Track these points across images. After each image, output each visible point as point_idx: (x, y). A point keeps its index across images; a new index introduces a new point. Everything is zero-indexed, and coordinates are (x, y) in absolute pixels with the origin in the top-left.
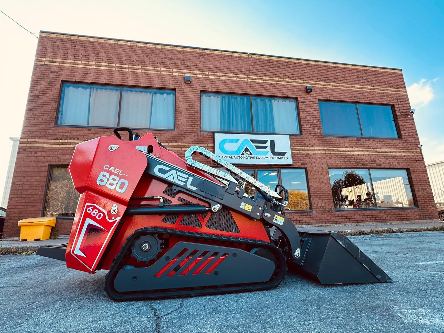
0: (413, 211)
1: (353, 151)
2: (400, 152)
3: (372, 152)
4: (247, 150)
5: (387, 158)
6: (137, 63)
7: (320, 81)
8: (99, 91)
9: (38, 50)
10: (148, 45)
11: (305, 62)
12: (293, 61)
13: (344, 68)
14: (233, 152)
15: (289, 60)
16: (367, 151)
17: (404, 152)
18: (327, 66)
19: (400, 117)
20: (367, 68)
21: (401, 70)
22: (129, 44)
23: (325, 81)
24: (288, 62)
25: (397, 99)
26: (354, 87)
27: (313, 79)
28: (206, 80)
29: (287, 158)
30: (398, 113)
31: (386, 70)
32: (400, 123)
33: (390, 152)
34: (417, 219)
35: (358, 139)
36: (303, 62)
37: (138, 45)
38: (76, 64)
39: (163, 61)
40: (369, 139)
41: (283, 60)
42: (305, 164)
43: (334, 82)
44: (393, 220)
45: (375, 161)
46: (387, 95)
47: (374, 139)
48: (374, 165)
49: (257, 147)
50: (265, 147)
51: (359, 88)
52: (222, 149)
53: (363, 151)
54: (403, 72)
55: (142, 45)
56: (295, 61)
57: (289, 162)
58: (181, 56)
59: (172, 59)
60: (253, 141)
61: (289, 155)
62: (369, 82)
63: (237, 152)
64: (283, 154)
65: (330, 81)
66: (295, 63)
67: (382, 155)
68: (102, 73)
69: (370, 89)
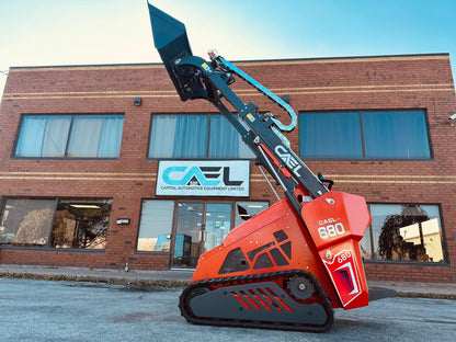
0: (438, 268)
1: (343, 179)
2: (426, 179)
3: (375, 179)
4: (194, 179)
5: (401, 187)
6: (90, 88)
7: (307, 85)
8: (54, 121)
9: (6, 86)
10: (103, 68)
11: (288, 63)
12: (271, 64)
13: (346, 64)
14: (178, 182)
15: (264, 64)
16: (368, 179)
17: (434, 180)
18: (320, 64)
19: (435, 126)
20: (385, 59)
21: (448, 54)
22: (84, 69)
23: (314, 84)
24: (263, 66)
25: (433, 99)
26: (360, 89)
27: (296, 84)
28: (159, 99)
29: (243, 189)
30: (431, 121)
31: (418, 58)
32: (434, 136)
33: (408, 179)
34: (444, 281)
35: (354, 161)
36: (284, 63)
37: (93, 68)
38: (36, 96)
39: (116, 83)
40: (372, 161)
41: (257, 64)
42: (268, 196)
43: (328, 84)
44: (397, 279)
45: (378, 193)
46: (415, 95)
47: (381, 161)
48: (378, 199)
49: (207, 176)
50: (217, 176)
51: (368, 89)
52: (166, 179)
53: (360, 179)
54: (450, 57)
55: (97, 68)
56: (274, 63)
57: (245, 193)
58: (134, 76)
59: (125, 80)
60: (203, 169)
61: (246, 185)
62: (384, 80)
63: (182, 182)
64: (239, 183)
65: (321, 84)
66: (272, 66)
67: (394, 184)
68: (57, 102)
69: (385, 88)
